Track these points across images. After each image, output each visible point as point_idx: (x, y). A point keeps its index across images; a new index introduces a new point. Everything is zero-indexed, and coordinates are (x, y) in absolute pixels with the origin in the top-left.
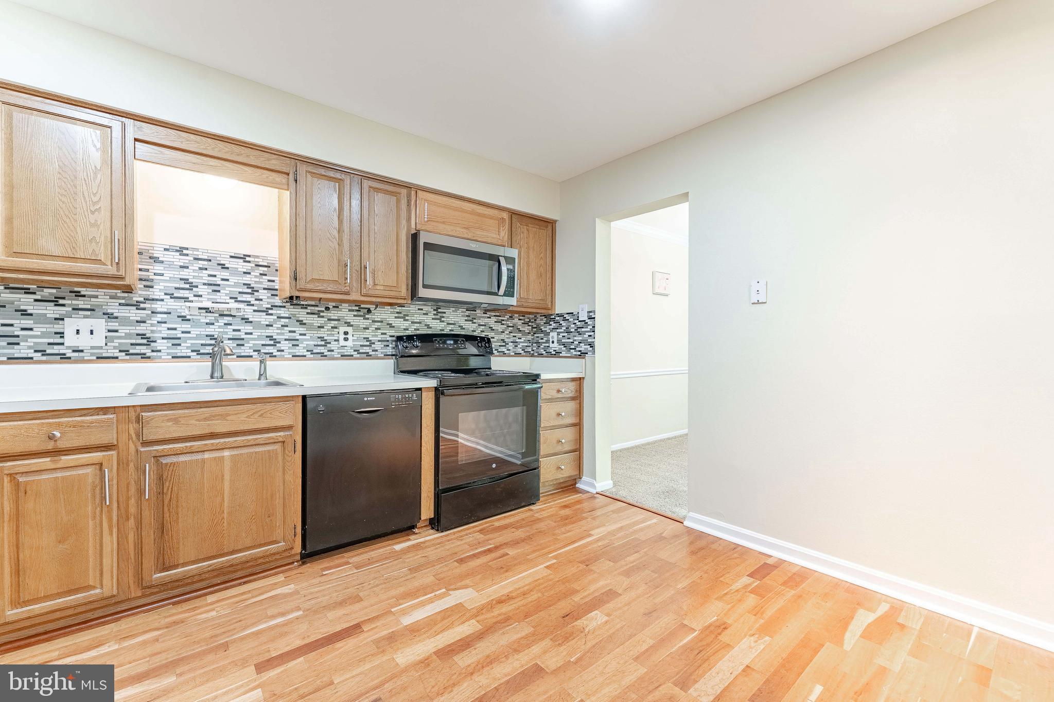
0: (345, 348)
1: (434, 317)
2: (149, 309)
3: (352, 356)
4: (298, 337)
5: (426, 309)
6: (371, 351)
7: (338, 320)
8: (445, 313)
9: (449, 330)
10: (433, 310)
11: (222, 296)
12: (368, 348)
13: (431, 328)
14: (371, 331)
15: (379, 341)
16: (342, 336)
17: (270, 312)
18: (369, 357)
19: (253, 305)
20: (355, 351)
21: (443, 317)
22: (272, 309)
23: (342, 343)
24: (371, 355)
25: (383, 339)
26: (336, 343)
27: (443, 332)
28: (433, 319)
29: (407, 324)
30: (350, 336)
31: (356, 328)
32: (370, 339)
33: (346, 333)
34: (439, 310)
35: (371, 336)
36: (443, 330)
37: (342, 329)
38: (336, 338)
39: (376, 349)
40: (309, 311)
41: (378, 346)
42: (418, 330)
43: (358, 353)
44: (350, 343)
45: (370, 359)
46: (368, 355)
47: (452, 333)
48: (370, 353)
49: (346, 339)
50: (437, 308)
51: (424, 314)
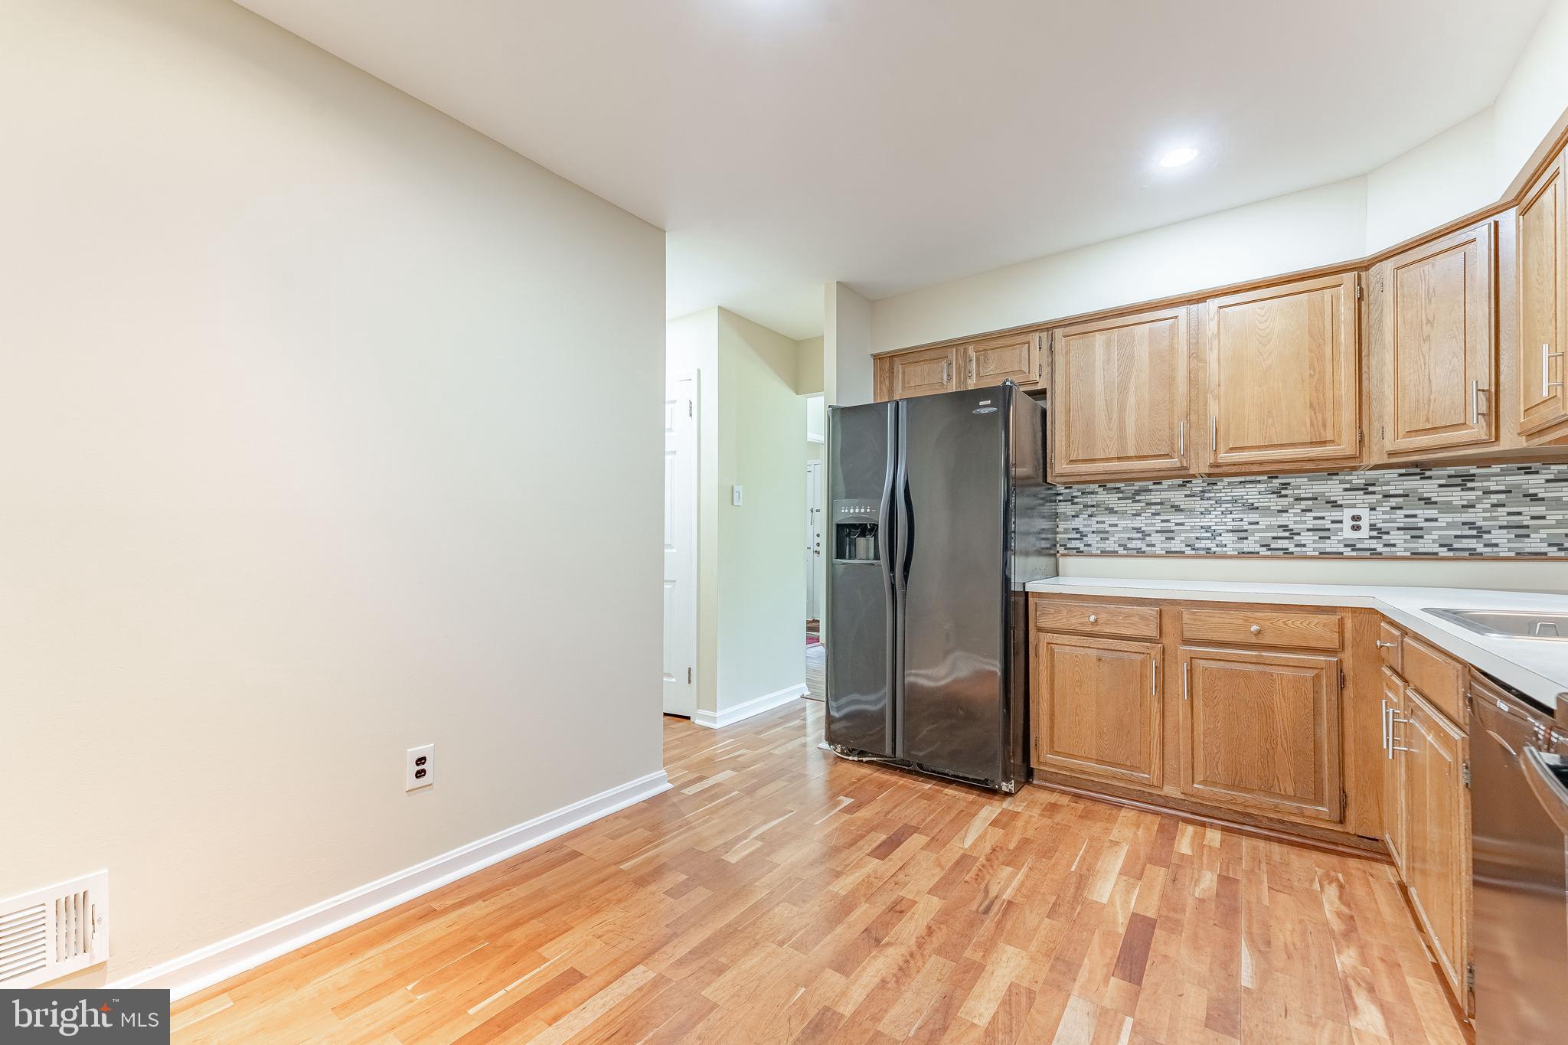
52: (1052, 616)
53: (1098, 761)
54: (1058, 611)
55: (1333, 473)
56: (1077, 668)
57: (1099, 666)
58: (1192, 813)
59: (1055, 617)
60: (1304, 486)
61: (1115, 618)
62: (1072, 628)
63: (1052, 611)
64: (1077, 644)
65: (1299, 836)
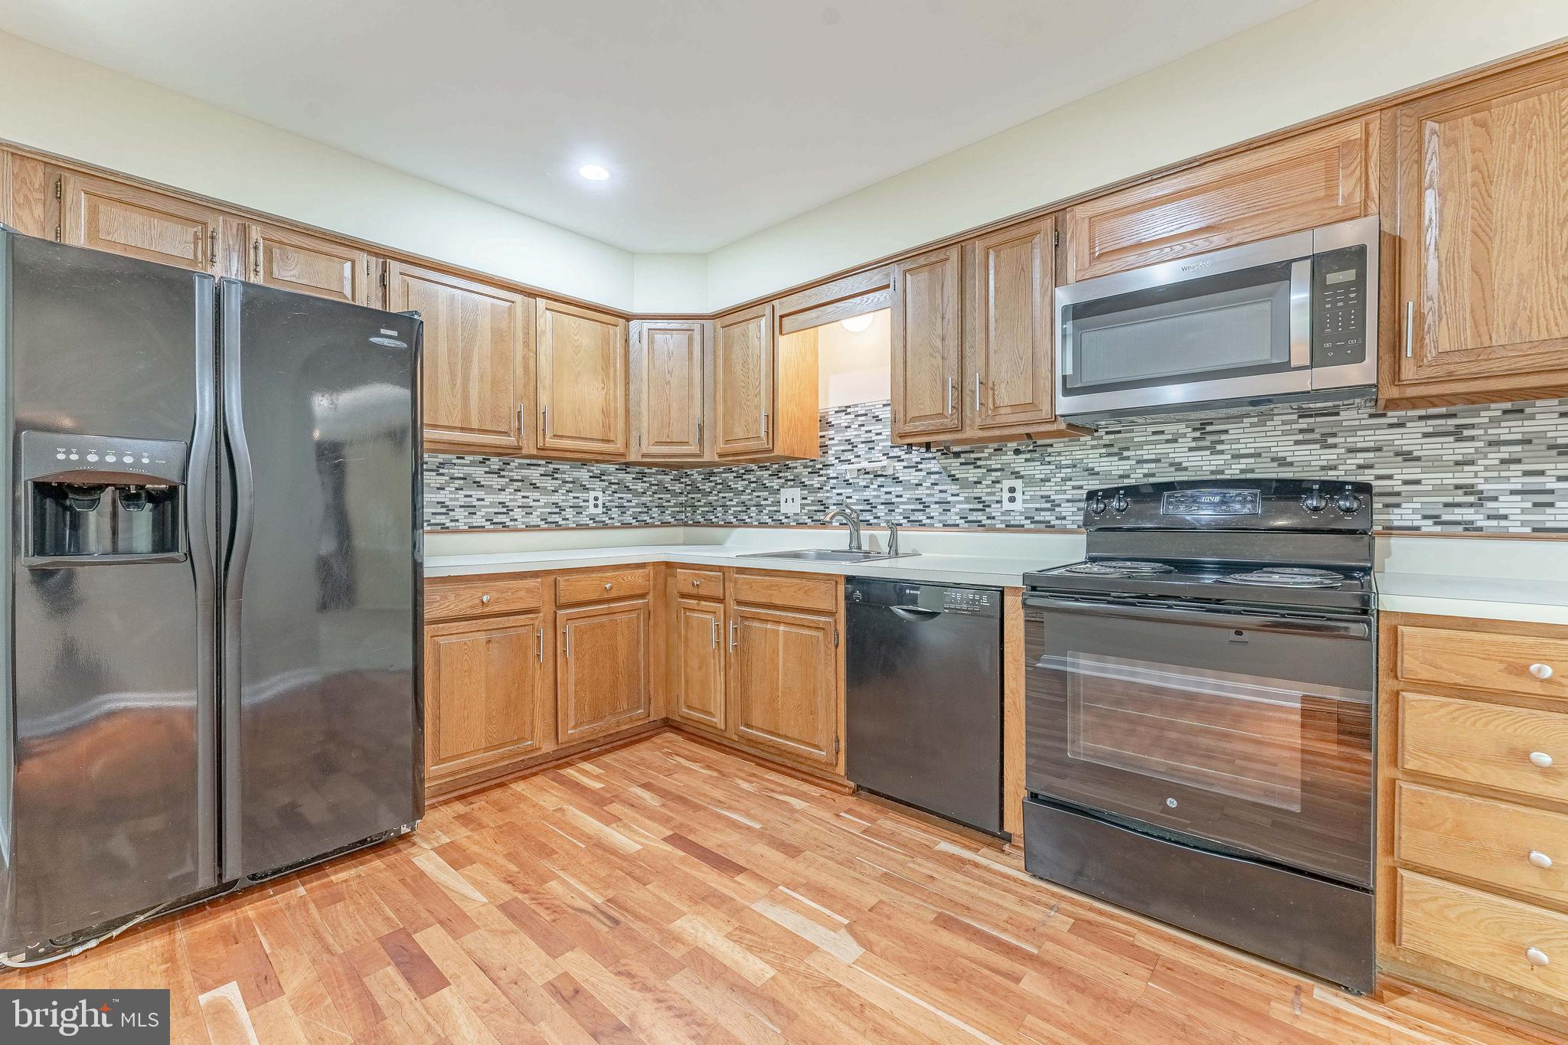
0: (1012, 513)
1: (1194, 444)
2: (826, 475)
3: (1023, 526)
4: (950, 499)
5: (1170, 429)
6: (1054, 518)
7: (1002, 470)
8: (1226, 432)
9: (1238, 472)
10: (1190, 430)
11: (877, 455)
12: (1049, 513)
13: (1186, 469)
14: (1053, 484)
15: (1068, 501)
16: (1006, 495)
17: (920, 466)
18: (1050, 529)
19: (903, 460)
20: (1027, 518)
21: (1222, 442)
22: (921, 463)
23: (1007, 505)
24: (1053, 526)
25: (1075, 497)
26: (999, 505)
27: (1219, 477)
28: (1191, 449)
29: (1125, 466)
30: (1018, 495)
31: (1029, 481)
32: (1052, 497)
33: (1012, 490)
34: (1209, 428)
35: (1053, 493)
36: (1222, 472)
37: (1007, 484)
38: (999, 499)
39: (1063, 514)
40: (963, 460)
41: (1067, 509)
42: (1153, 475)
43: (1032, 522)
44: (1018, 506)
45: (1051, 532)
46: (1049, 527)
47: (1249, 476)
48: (1052, 523)
49: (1012, 500)
50: (1201, 424)
51: (1168, 441)
52: (437, 604)
53: (486, 749)
54: (445, 598)
55: (584, 463)
56: (466, 657)
57: (488, 649)
58: (557, 760)
59: (440, 605)
60: (568, 472)
61: (504, 595)
62: (462, 613)
63: (438, 598)
64: (466, 630)
65: (620, 740)
